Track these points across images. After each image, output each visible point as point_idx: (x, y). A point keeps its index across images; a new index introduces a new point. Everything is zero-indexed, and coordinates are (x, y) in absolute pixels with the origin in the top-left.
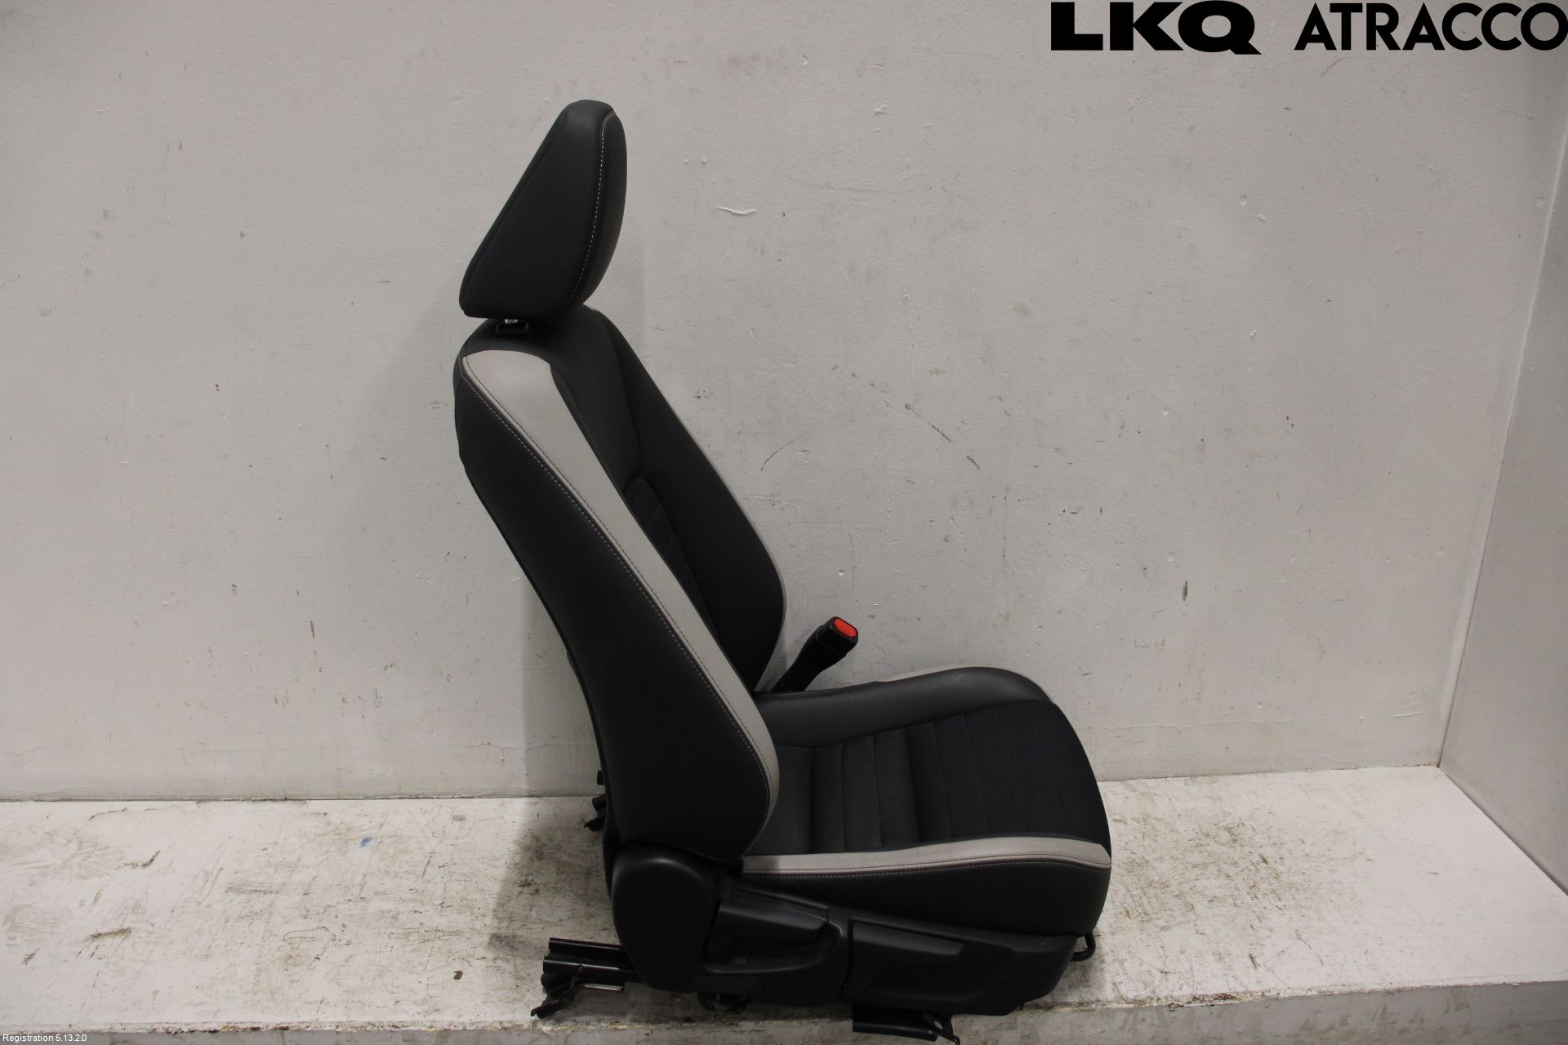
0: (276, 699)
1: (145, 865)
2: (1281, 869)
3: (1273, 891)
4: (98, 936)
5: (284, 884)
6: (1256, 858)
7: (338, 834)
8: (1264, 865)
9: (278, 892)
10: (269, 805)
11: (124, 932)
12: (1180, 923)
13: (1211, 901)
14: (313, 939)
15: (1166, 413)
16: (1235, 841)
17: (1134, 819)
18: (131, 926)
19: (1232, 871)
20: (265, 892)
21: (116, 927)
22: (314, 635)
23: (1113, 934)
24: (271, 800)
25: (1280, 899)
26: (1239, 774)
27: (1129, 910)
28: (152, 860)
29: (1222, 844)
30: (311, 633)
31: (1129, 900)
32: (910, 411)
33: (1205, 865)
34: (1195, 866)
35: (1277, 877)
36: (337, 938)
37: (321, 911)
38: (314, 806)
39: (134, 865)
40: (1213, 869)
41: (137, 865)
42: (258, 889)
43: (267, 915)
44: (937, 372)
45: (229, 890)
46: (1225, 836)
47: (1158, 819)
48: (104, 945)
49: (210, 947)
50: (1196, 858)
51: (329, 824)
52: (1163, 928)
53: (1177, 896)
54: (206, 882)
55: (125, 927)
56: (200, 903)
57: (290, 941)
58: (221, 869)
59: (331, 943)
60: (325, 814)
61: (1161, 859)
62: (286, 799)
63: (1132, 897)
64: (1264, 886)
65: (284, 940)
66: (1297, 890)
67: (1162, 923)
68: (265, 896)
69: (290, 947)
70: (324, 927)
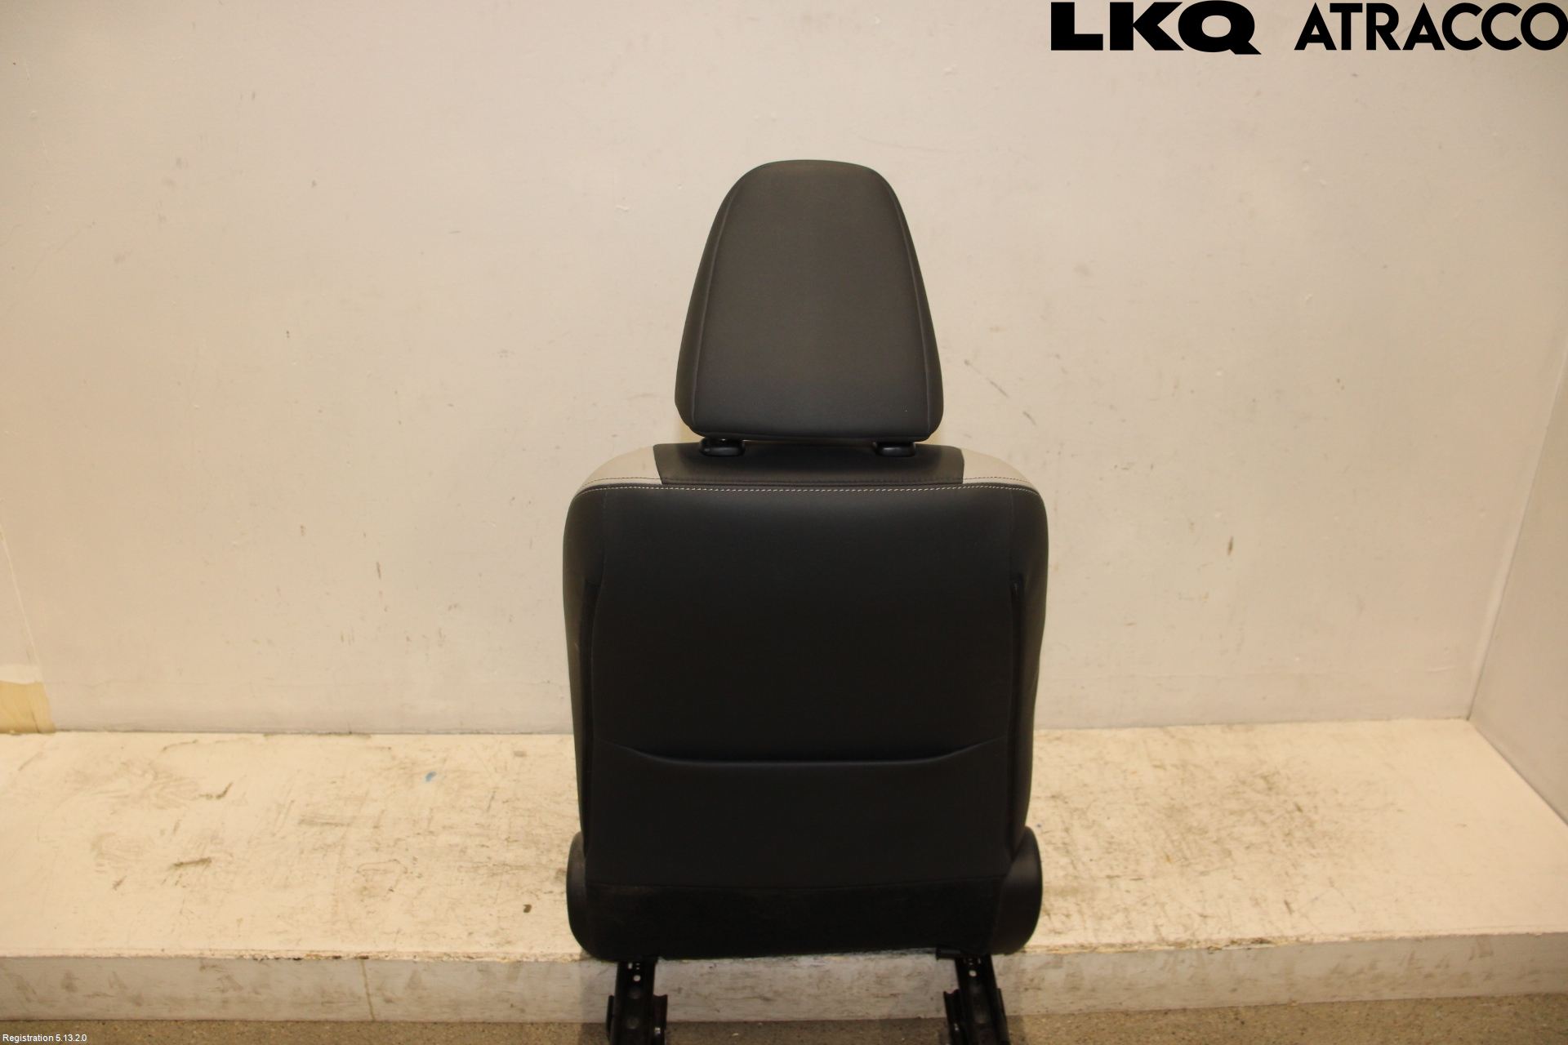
0: (342, 637)
1: (219, 797)
2: (1315, 817)
3: (1307, 840)
4: (180, 865)
5: (354, 817)
6: (1291, 807)
7: (404, 768)
8: (1298, 813)
9: (349, 825)
10: (333, 739)
11: (205, 861)
12: (1218, 869)
13: (1248, 848)
14: (385, 872)
15: (1219, 374)
16: (1270, 789)
17: (1174, 766)
18: (212, 855)
19: (1268, 818)
20: (336, 825)
21: (197, 857)
22: (380, 576)
23: (1154, 877)
24: (336, 734)
25: (1314, 847)
26: (1275, 722)
27: (1169, 854)
28: (225, 792)
29: (1259, 792)
30: (377, 573)
31: (1169, 846)
32: (968, 367)
33: (1241, 813)
34: (1232, 813)
35: (1311, 825)
36: (409, 871)
37: (392, 844)
38: (379, 740)
39: (209, 796)
40: (1249, 816)
41: (211, 797)
42: (330, 821)
43: (340, 847)
44: (997, 329)
45: (302, 822)
46: (1261, 784)
47: (1196, 766)
48: (187, 874)
49: (287, 878)
50: (1233, 805)
51: (394, 758)
52: (1203, 873)
53: (1215, 842)
54: (279, 813)
55: (205, 856)
56: (274, 835)
57: (363, 873)
58: (293, 801)
59: (403, 876)
60: (390, 748)
61: (1199, 805)
62: (350, 733)
63: (1172, 842)
64: (1298, 834)
65: (358, 872)
66: (1331, 839)
67: (1201, 868)
68: (337, 828)
69: (363, 879)
70: (395, 860)
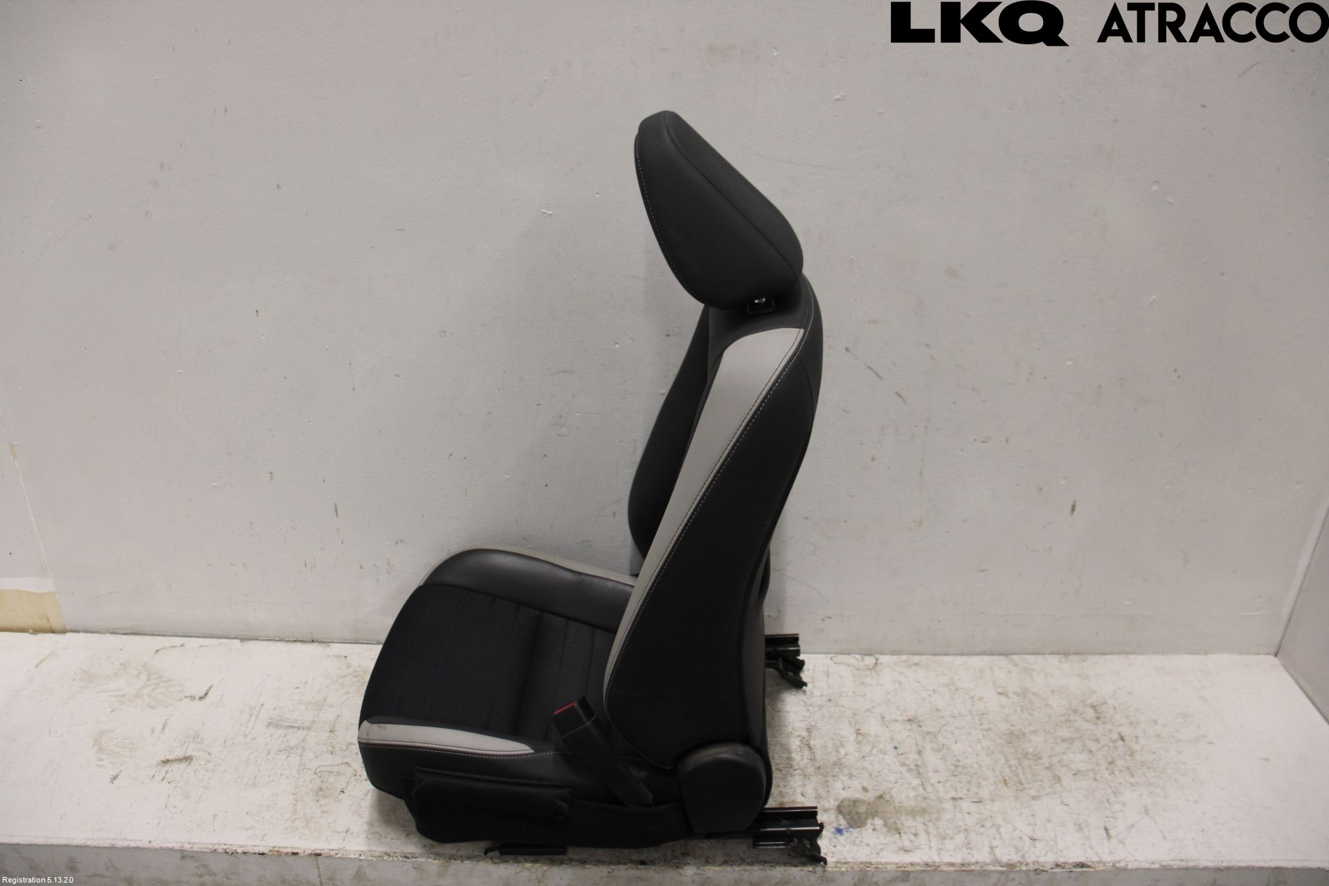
0: (305, 564)
1: (201, 698)
2: (1136, 747)
3: (1128, 768)
4: (166, 762)
5: (314, 722)
6: (1115, 736)
7: (355, 676)
8: (1121, 742)
9: (309, 729)
10: (299, 646)
11: (187, 759)
12: (1048, 794)
13: (1075, 774)
14: (338, 774)
15: (1069, 363)
16: (1098, 718)
17: (1015, 693)
18: (193, 754)
19: (1094, 746)
20: (298, 728)
21: (181, 755)
22: (337, 515)
23: (993, 800)
24: (300, 641)
25: (1133, 776)
26: (1105, 654)
27: (1007, 778)
28: (206, 694)
29: (1088, 721)
30: (335, 513)
31: (1007, 770)
32: (849, 354)
33: (1072, 740)
34: (1063, 740)
35: (1132, 755)
36: (358, 774)
37: (345, 748)
38: (336, 648)
39: (193, 698)
40: (1078, 743)
41: (195, 698)
42: (294, 725)
43: (300, 750)
44: (875, 321)
45: (269, 724)
46: (1090, 713)
47: (1035, 694)
48: (172, 771)
49: (256, 777)
50: (1064, 733)
51: (349, 666)
52: (1034, 798)
53: (1047, 768)
54: (251, 716)
55: (188, 755)
56: (246, 736)
57: (320, 774)
58: (263, 705)
59: (353, 778)
60: (346, 657)
61: (1035, 732)
62: (313, 641)
63: (1010, 766)
64: (1120, 763)
65: (315, 773)
66: (1148, 768)
67: (1033, 793)
68: (299, 731)
69: (320, 780)
70: (347, 763)
